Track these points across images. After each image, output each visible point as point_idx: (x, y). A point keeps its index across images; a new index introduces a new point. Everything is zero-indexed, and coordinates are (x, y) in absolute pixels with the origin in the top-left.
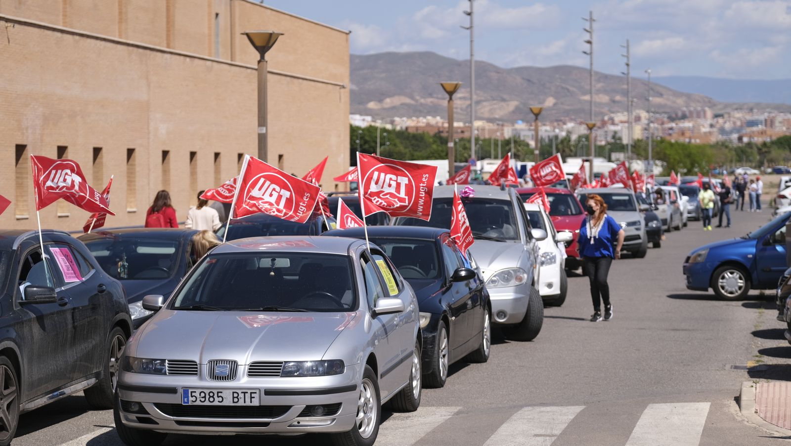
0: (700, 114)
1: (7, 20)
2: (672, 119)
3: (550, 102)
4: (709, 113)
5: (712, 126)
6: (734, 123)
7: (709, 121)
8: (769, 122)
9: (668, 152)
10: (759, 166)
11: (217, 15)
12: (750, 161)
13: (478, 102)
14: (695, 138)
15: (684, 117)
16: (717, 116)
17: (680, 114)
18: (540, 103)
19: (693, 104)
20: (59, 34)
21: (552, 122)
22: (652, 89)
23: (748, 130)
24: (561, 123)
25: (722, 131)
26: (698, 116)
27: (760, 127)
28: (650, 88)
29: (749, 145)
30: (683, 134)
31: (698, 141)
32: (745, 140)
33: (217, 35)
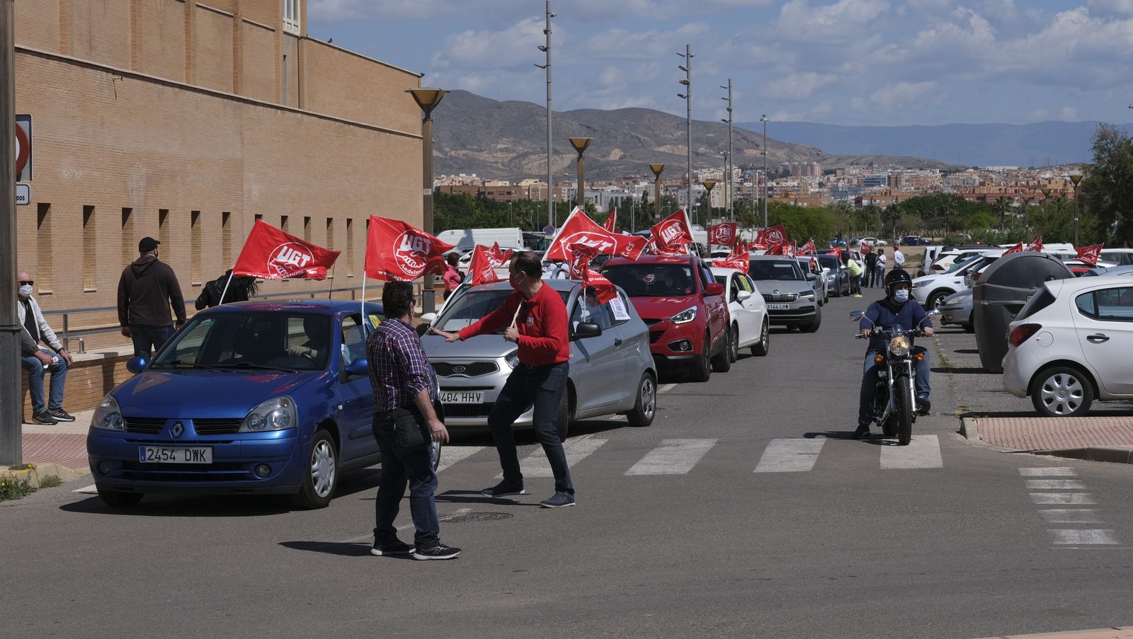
0: (806, 170)
1: (114, 72)
2: (771, 177)
3: (616, 154)
4: (818, 169)
5: (821, 185)
6: (850, 181)
7: (818, 180)
8: (893, 180)
9: (782, 217)
10: (886, 235)
11: (285, 56)
12: (873, 229)
13: (525, 155)
14: (803, 200)
15: (786, 174)
16: (827, 173)
17: (781, 170)
18: (603, 156)
19: (796, 157)
20: (160, 87)
21: (618, 180)
22: (744, 138)
23: (868, 190)
24: (631, 182)
25: (835, 191)
26: (805, 173)
27: (883, 187)
28: (744, 137)
29: (871, 208)
30: (787, 195)
31: (805, 204)
32: (865, 202)
33: (285, 81)
